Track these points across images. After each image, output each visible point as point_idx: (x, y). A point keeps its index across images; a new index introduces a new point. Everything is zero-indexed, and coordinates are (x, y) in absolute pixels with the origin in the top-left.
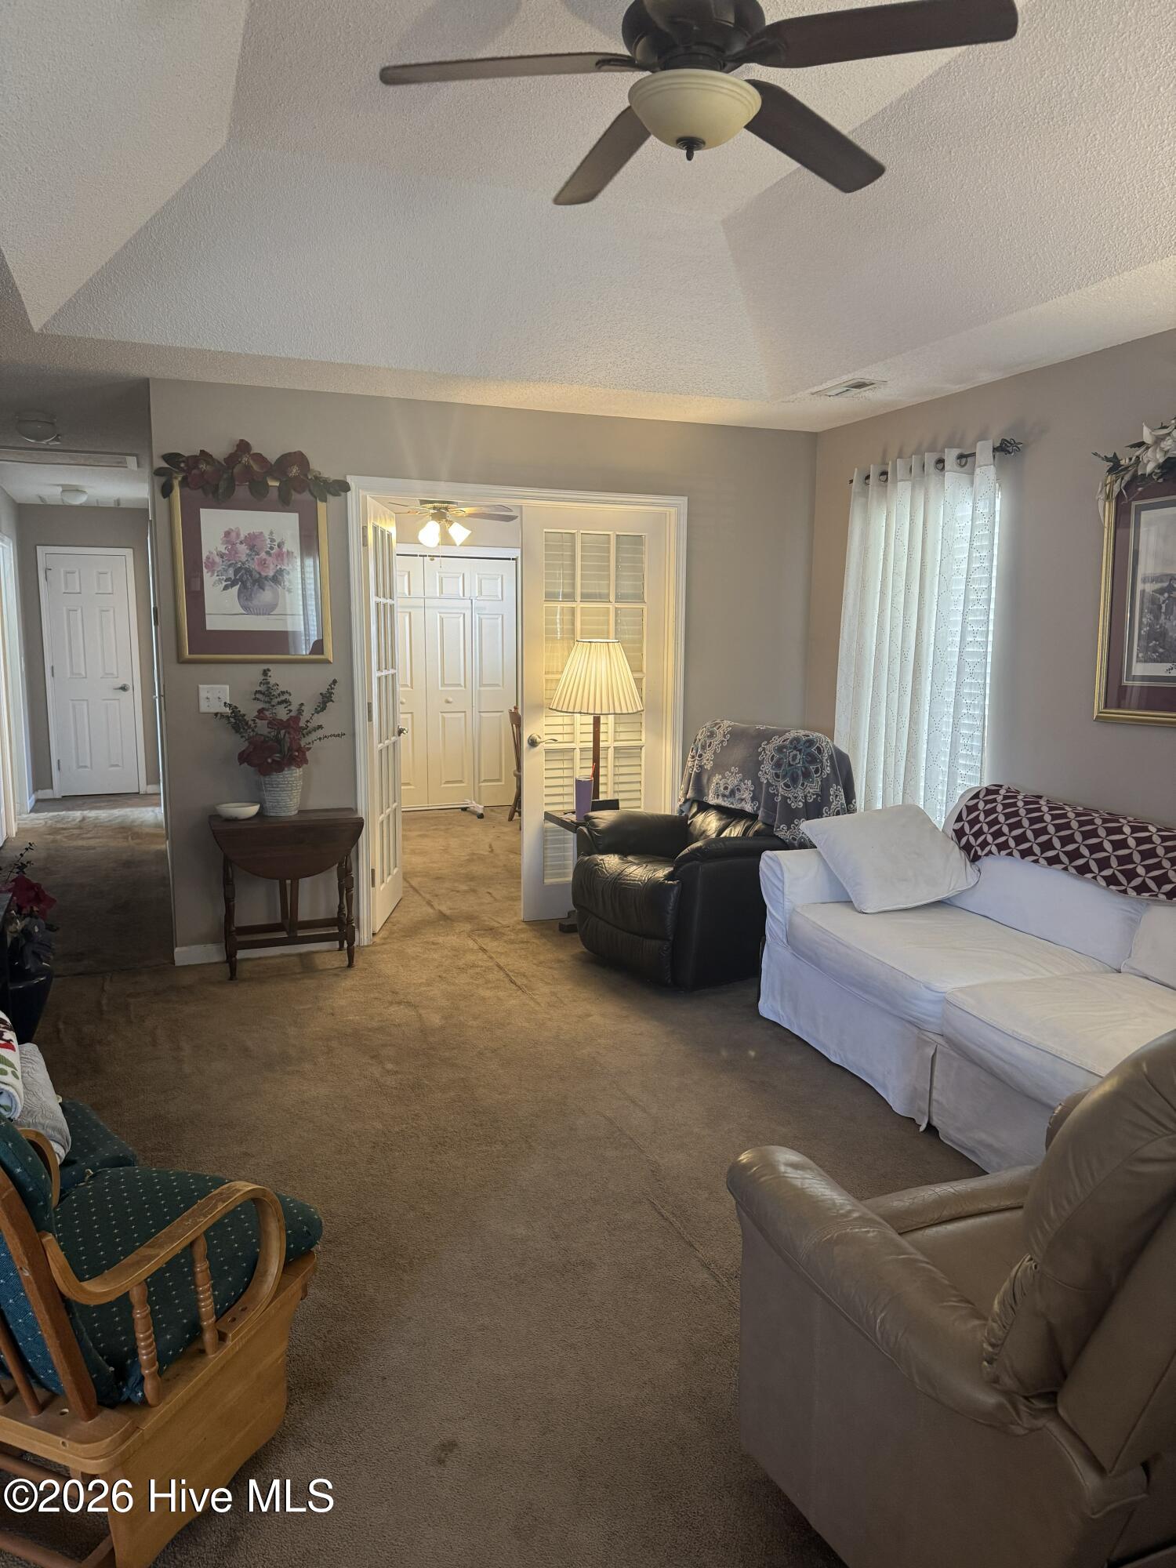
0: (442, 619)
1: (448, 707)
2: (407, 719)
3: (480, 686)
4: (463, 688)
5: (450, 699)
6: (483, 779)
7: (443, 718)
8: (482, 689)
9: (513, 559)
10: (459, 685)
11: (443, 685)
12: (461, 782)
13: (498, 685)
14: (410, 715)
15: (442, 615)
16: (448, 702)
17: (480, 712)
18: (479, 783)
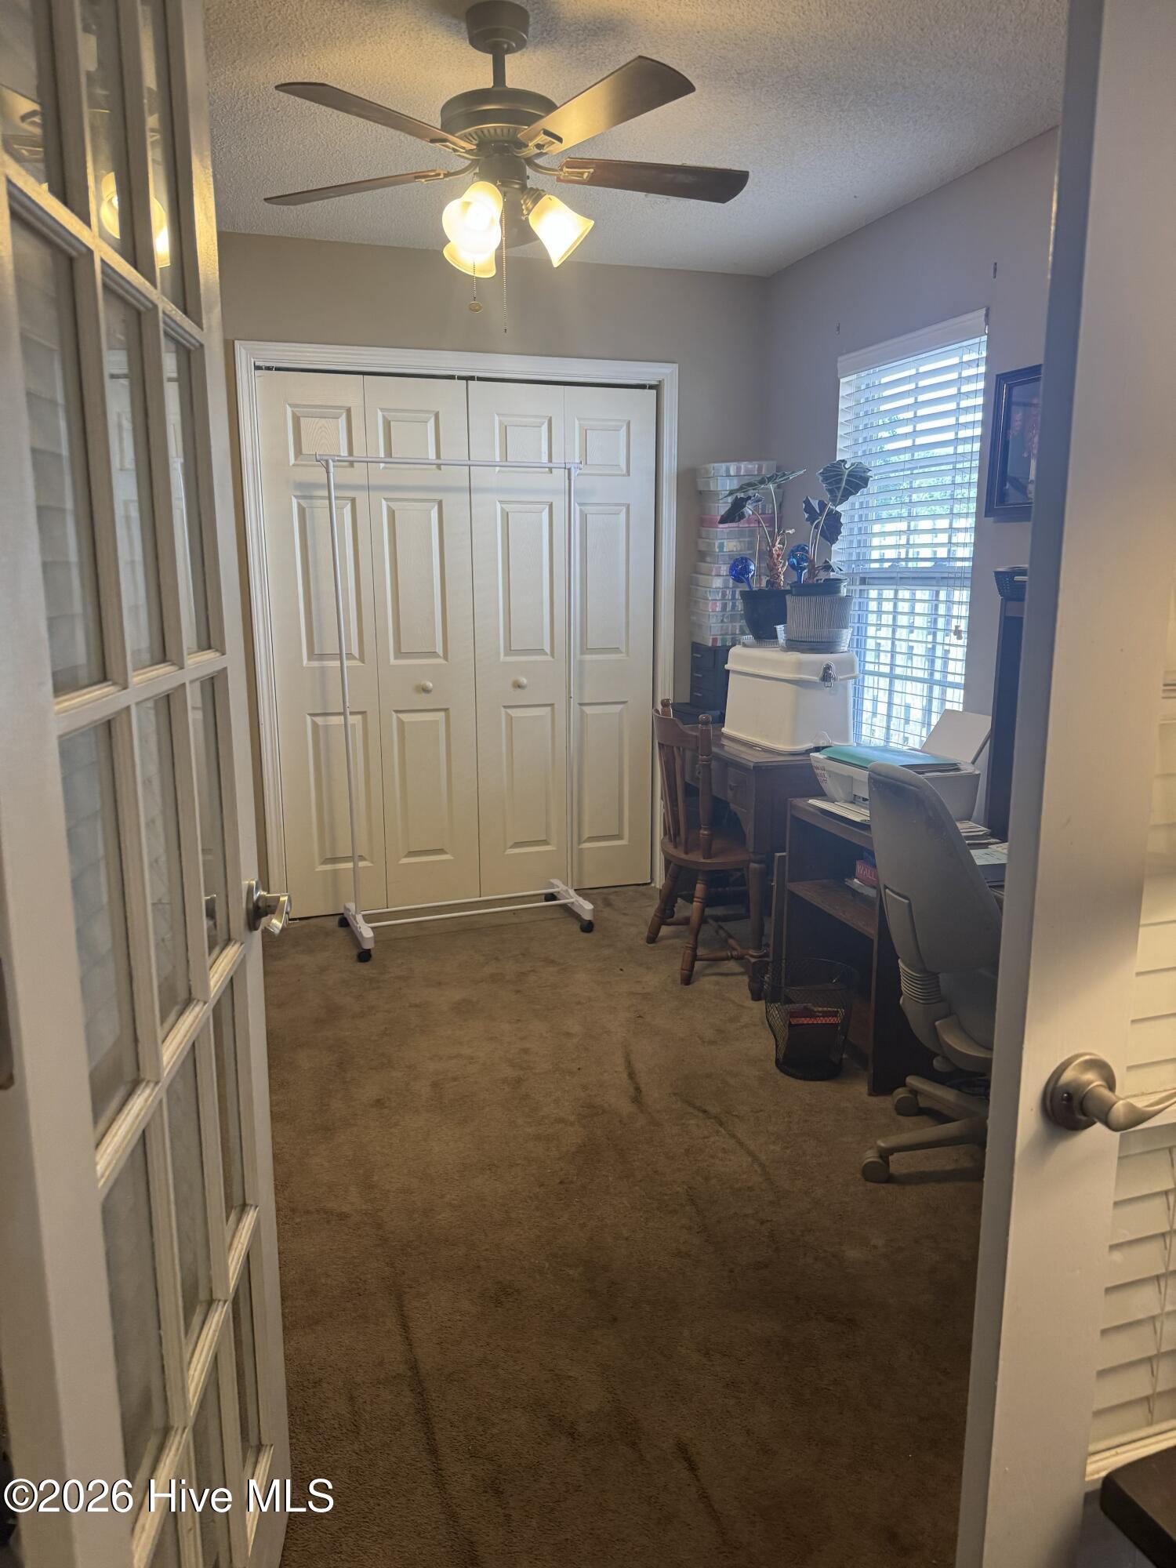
0: (506, 516)
1: (520, 697)
2: (436, 722)
3: (582, 653)
4: (549, 658)
5: (524, 680)
6: (586, 835)
7: (510, 719)
8: (588, 657)
9: (651, 387)
10: (541, 651)
11: (509, 651)
12: (545, 842)
13: (616, 650)
14: (442, 714)
15: (507, 507)
16: (518, 686)
17: (581, 704)
18: (580, 842)
